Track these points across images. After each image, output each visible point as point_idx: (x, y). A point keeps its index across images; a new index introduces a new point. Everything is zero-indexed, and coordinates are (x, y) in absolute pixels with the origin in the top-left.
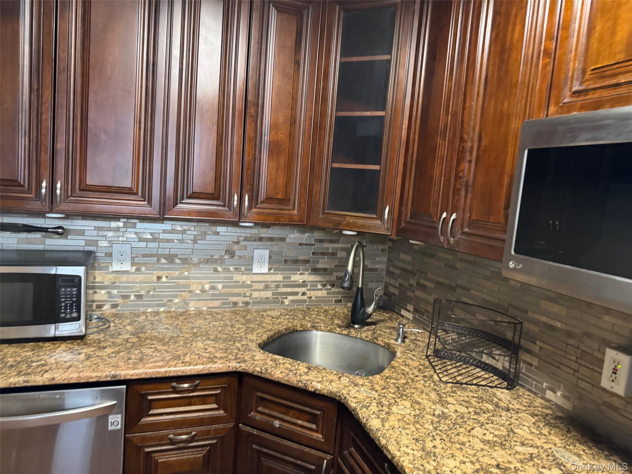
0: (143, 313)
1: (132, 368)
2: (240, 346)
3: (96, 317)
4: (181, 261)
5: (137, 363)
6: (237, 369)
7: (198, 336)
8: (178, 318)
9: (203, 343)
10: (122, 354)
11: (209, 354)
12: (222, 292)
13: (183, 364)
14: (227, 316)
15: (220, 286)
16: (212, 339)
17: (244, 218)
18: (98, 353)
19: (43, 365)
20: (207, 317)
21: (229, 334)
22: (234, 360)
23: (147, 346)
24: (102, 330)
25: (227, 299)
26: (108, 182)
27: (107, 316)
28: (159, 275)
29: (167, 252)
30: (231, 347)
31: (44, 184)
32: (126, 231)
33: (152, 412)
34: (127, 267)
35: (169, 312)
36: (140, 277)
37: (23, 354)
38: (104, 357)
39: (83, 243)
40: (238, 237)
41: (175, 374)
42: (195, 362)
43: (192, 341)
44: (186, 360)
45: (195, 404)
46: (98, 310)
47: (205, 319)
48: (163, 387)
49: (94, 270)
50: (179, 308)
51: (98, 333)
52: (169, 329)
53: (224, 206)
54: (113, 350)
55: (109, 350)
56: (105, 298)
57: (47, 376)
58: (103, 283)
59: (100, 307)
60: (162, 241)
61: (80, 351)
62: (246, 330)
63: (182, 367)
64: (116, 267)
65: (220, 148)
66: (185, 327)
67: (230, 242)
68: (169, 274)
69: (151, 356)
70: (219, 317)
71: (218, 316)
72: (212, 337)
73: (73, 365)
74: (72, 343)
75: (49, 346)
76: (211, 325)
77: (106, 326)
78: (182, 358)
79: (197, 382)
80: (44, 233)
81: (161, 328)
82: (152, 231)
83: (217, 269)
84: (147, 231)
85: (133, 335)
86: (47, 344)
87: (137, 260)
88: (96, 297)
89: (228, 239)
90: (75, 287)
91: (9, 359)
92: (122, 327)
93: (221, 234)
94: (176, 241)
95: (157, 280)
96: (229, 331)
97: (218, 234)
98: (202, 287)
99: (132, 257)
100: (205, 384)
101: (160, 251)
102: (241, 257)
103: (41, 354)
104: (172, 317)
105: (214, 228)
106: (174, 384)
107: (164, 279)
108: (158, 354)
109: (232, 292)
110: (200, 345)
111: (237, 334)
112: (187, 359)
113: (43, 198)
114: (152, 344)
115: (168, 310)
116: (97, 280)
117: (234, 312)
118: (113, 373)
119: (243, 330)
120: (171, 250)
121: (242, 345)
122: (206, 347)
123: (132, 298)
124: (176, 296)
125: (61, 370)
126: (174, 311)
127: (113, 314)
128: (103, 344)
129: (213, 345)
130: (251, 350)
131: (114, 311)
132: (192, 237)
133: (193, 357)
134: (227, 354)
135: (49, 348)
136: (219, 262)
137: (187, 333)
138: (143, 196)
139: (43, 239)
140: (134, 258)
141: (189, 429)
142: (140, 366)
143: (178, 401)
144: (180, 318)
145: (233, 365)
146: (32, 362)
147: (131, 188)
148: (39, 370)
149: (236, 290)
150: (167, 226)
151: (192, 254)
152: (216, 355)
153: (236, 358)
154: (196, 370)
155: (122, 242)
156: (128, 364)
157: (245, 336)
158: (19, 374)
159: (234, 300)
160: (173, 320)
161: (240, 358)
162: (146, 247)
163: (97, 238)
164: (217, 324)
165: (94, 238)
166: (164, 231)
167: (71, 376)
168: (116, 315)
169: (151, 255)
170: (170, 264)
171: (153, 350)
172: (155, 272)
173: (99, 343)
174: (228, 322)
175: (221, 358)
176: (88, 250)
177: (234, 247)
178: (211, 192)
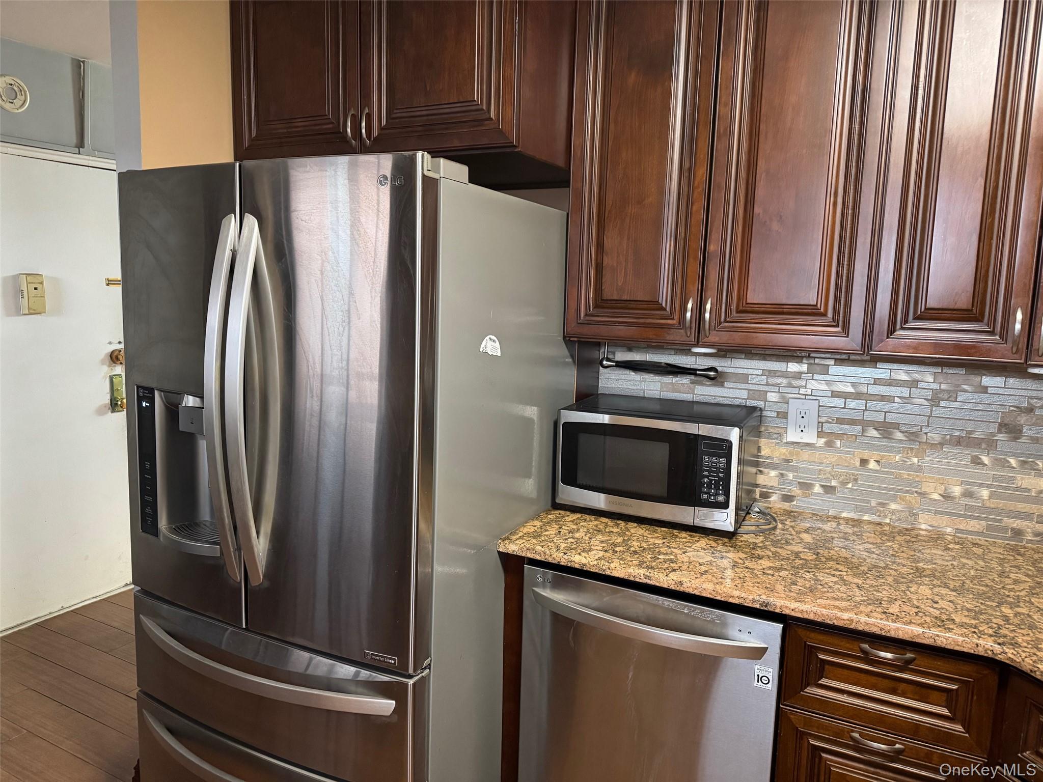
0: (835, 517)
1: (795, 599)
2: (1012, 615)
3: (757, 509)
4: (906, 437)
5: (805, 594)
6: (996, 655)
7: (925, 576)
8: (894, 537)
9: (931, 589)
10: (783, 573)
11: (938, 612)
12: (988, 504)
13: (884, 616)
14: (995, 552)
15: (985, 493)
16: (952, 587)
17: (1037, 358)
18: (748, 563)
19: (672, 561)
20: (951, 546)
21: (991, 587)
22: (991, 636)
23: (828, 571)
24: (763, 531)
25: (1000, 521)
26: (781, 297)
27: (775, 513)
28: (865, 457)
29: (880, 418)
30: (990, 611)
31: (690, 306)
32: (812, 379)
33: (824, 681)
34: (810, 437)
35: (879, 524)
36: (831, 457)
37: (652, 540)
38: (755, 571)
39: (744, 394)
40: (1031, 398)
41: (867, 629)
42: (908, 618)
43: (911, 582)
44: (891, 611)
45: (903, 695)
46: (763, 500)
47: (947, 549)
48: (844, 645)
49: (759, 437)
50: (899, 520)
51: (756, 533)
52: (873, 553)
53: (992, 333)
54: (771, 565)
55: (765, 563)
56: (774, 483)
57: (673, 576)
58: (772, 458)
59: (765, 496)
60: (872, 398)
61: (725, 554)
62: (1031, 588)
63: (881, 619)
64: (792, 436)
65: (989, 221)
66: (903, 554)
67: (1012, 408)
68: (883, 456)
69: (830, 587)
70: (979, 551)
71: (974, 549)
72: (952, 584)
73: (711, 571)
74: (715, 541)
75: (686, 538)
76: (955, 563)
77: (771, 526)
78: (885, 605)
79: (909, 655)
80: (693, 377)
81: (860, 549)
82: (854, 380)
83: (980, 459)
84: (848, 379)
85: (810, 549)
86: (684, 534)
87: (827, 428)
88: (761, 479)
89: (1006, 401)
90: (722, 457)
91: (633, 543)
92: (794, 533)
93: (990, 390)
94: (897, 400)
95: (860, 466)
96: (993, 580)
97: (985, 390)
98: (945, 490)
99: (819, 423)
100: (923, 663)
101: (868, 416)
102: (1037, 439)
103: (674, 545)
104: (883, 533)
105: (976, 379)
106: (866, 646)
107: (872, 465)
108: (843, 588)
109: (1012, 509)
110: (925, 591)
111: (1010, 590)
112: (894, 609)
113: (688, 324)
114: (837, 570)
115: (878, 519)
116: (763, 453)
117: (1015, 550)
118: (764, 597)
119: (1026, 586)
120: (887, 414)
121: (1017, 614)
122: (937, 598)
123: (817, 489)
124: (894, 500)
125: (692, 573)
126: (888, 524)
127: (785, 510)
128: (759, 552)
129: (952, 598)
130: (1036, 628)
131: (786, 506)
132: (929, 394)
133: (905, 608)
134: (977, 622)
135: (684, 540)
136: (984, 446)
137: (904, 566)
138: (835, 318)
139: (692, 386)
140: (822, 423)
141: (891, 737)
142: (808, 599)
143: (873, 679)
144: (898, 538)
145: (986, 645)
146: (660, 553)
147: (816, 305)
148: (666, 565)
149: (1021, 507)
150: (883, 371)
151: (928, 426)
152: (953, 616)
153: (996, 634)
154: (907, 633)
155: (804, 397)
156: (790, 591)
157: (1027, 599)
158: (640, 565)
159: (1015, 526)
160: (885, 538)
161: (1005, 636)
162: (844, 408)
163: (766, 388)
164: (970, 563)
165: (761, 388)
166: (877, 381)
167: (705, 586)
168: (789, 513)
169: (852, 422)
170: (884, 440)
171: (835, 579)
172: (857, 451)
173: (754, 549)
174: (994, 564)
175: (962, 625)
176: (752, 405)
177: (1019, 418)
178: (965, 307)
